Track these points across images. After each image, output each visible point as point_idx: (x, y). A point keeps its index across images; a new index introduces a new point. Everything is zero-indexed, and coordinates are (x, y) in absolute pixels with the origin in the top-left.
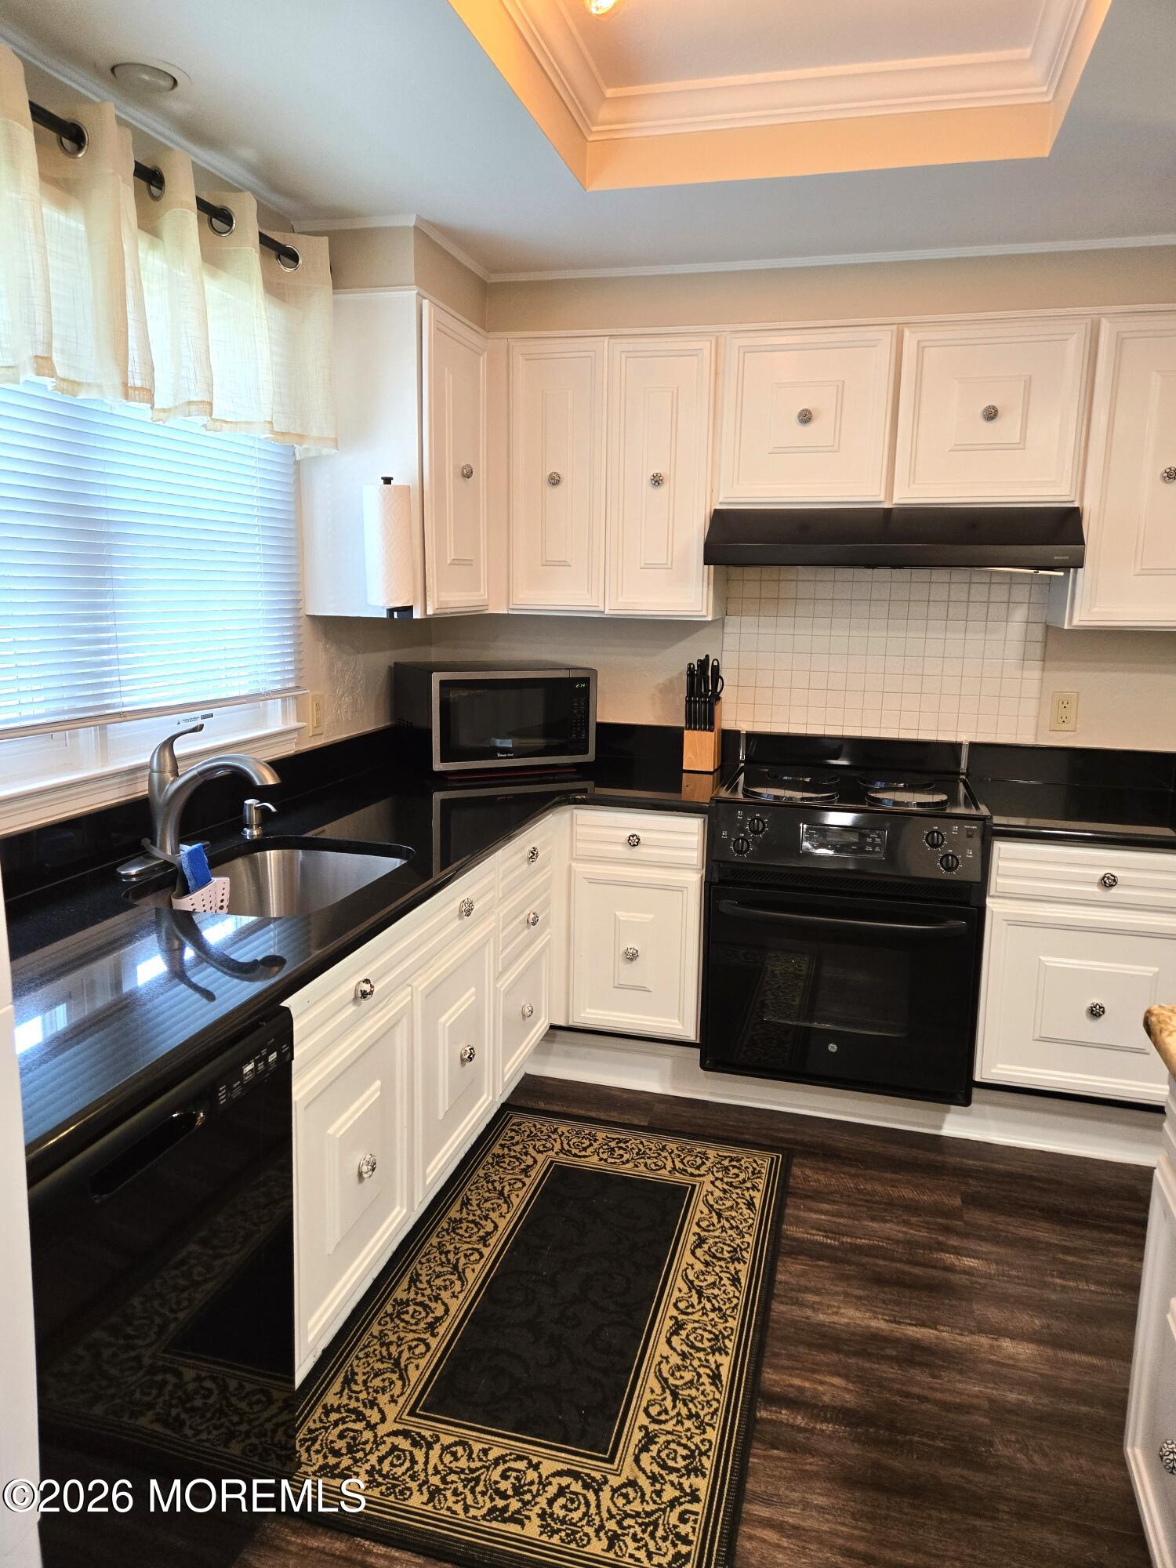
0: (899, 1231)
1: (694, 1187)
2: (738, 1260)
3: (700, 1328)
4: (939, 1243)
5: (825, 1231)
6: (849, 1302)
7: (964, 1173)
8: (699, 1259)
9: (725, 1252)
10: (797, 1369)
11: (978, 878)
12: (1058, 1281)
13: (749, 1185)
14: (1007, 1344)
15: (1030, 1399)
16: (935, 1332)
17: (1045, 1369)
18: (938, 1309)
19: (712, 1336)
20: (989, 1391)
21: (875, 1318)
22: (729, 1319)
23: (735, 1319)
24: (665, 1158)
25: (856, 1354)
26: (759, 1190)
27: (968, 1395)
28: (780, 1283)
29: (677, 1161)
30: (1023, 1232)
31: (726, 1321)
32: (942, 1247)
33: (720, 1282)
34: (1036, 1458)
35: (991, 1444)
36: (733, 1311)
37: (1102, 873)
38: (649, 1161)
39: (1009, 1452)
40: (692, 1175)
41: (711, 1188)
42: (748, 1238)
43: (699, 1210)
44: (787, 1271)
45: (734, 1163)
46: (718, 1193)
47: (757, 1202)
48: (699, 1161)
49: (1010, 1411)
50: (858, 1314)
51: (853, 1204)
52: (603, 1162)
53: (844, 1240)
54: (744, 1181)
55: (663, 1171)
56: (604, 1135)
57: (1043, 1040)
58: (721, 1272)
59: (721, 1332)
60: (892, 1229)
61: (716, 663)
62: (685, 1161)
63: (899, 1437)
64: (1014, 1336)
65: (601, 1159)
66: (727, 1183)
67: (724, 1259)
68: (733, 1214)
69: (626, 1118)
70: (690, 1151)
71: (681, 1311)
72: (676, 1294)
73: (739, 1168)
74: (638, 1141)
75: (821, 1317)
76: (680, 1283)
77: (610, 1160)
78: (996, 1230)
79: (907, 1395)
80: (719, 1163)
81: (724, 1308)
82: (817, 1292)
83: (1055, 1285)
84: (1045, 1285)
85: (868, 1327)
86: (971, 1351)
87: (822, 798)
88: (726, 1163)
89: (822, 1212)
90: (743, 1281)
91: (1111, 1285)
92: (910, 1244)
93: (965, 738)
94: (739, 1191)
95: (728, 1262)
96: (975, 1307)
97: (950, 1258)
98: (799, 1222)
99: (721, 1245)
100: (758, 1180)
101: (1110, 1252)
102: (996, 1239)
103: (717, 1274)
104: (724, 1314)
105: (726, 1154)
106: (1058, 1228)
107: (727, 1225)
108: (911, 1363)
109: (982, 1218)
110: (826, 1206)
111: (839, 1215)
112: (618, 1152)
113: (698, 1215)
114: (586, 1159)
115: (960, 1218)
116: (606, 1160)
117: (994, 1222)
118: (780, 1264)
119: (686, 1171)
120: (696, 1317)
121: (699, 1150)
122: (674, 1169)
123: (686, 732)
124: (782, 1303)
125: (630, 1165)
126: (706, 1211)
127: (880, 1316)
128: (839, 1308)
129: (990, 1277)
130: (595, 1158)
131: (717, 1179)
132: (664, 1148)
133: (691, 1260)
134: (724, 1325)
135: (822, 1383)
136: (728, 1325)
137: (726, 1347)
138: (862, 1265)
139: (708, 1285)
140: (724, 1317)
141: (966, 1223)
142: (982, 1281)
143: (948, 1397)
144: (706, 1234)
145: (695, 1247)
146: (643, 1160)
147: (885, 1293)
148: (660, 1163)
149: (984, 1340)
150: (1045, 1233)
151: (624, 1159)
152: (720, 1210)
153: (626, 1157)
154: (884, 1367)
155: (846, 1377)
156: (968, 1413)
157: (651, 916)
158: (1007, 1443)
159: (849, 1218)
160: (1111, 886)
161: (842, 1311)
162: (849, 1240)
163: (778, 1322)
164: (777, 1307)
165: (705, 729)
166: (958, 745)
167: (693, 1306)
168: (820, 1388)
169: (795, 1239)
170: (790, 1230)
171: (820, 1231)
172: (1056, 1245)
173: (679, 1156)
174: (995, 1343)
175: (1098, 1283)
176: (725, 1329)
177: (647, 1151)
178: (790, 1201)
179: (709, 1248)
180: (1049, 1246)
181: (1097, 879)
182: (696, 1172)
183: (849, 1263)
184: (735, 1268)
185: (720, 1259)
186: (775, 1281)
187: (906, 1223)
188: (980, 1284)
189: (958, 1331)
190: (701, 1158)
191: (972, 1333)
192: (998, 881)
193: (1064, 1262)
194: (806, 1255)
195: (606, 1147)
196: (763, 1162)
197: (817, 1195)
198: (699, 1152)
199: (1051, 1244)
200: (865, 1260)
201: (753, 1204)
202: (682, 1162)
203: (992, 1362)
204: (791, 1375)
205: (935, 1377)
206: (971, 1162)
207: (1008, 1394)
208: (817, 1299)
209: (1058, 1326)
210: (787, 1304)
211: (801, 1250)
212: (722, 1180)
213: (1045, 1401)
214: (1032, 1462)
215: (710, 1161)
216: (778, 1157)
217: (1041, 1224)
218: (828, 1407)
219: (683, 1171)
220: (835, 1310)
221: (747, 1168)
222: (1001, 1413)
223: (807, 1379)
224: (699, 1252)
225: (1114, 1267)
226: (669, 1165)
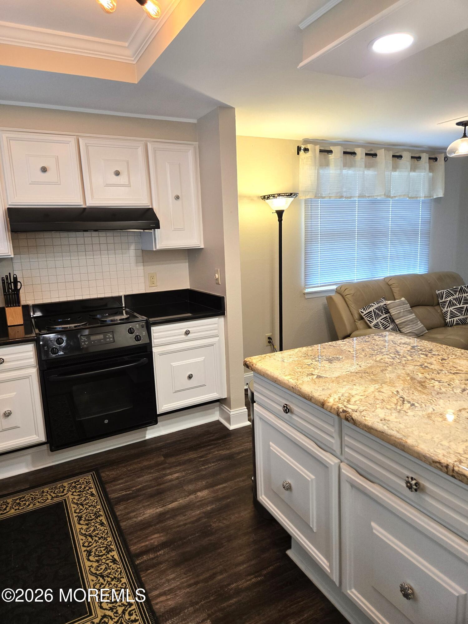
0: (149, 477)
1: (65, 500)
2: (99, 516)
3: (98, 548)
4: (164, 474)
5: (125, 490)
6: (146, 508)
7: (159, 449)
8: (83, 525)
9: (92, 516)
10: (141, 540)
11: (148, 341)
12: (203, 467)
13: (87, 488)
14: (199, 494)
15: (214, 506)
16: (178, 502)
17: (213, 495)
18: (175, 495)
19: (104, 548)
20: (202, 511)
21: (157, 508)
22: (107, 538)
23: (109, 537)
24: (46, 495)
25: (158, 523)
26: (93, 488)
27: (197, 515)
28: (119, 515)
29: (52, 494)
30: (186, 458)
31: (107, 540)
32: (166, 475)
33: (96, 528)
34: (225, 522)
35: (211, 525)
36: (107, 535)
37: (185, 330)
38: (39, 500)
39: (217, 524)
40: (61, 496)
41: (73, 497)
42: (98, 507)
43: (73, 507)
44: (119, 511)
45: (77, 483)
46: (77, 497)
47: (94, 492)
48: (62, 490)
49: (211, 513)
50: (151, 510)
51: (130, 476)
52: (17, 510)
53: (133, 489)
54: (85, 488)
55: (48, 501)
56: (11, 500)
57: (176, 392)
58: (95, 524)
59: (107, 545)
60: (147, 477)
61: (15, 276)
62: (56, 492)
63: (185, 541)
64: (200, 490)
65: (16, 510)
66: (78, 492)
67: (93, 519)
68: (87, 501)
69: (17, 489)
70: (55, 488)
71: (87, 546)
72: (81, 542)
73: (80, 484)
74: (29, 495)
75: (139, 518)
76: (81, 537)
77: (20, 508)
78: (178, 461)
79: (179, 526)
80: (70, 486)
81: (103, 536)
82: (133, 511)
83: (202, 469)
85: (157, 513)
86: (191, 502)
87: (82, 325)
88: (74, 485)
89: (120, 484)
90: (105, 523)
91: (217, 461)
92: (156, 479)
93: (122, 293)
94: (85, 492)
95: (95, 519)
96: (185, 488)
97: (170, 477)
98: (114, 491)
99: (89, 515)
100: (90, 485)
101: (212, 452)
102: (180, 464)
103: (94, 526)
104: (105, 538)
105: (72, 482)
106: (194, 452)
107: (87, 506)
108: (176, 516)
109: (172, 460)
110: (120, 481)
111: (126, 482)
112: (22, 503)
113: (73, 509)
114: (9, 513)
115: (166, 463)
116: (18, 509)
117: (177, 459)
118: (115, 509)
119: (58, 496)
120: (94, 545)
121: (59, 485)
122: (53, 497)
123: (6, 309)
124: (123, 522)
125: (31, 506)
126: (76, 506)
127: (158, 507)
128: (144, 512)
129: (183, 477)
130: (13, 511)
131: (73, 492)
132: (43, 492)
133: (80, 526)
134: (107, 542)
135: (152, 539)
136: (108, 541)
137: (112, 549)
138: (144, 494)
139: (92, 531)
140: (105, 539)
141: (169, 463)
142: (182, 479)
143: (192, 519)
144: (81, 514)
145: (79, 521)
146: (36, 501)
147: (156, 499)
148: (45, 498)
149: (192, 496)
150: (192, 455)
151: (27, 504)
152: (81, 503)
153: (27, 503)
154: (169, 522)
155: (158, 532)
156: (200, 521)
157: (15, 393)
158: (215, 522)
159: (130, 481)
160: (189, 334)
161: (146, 512)
162: (135, 489)
163: (126, 529)
164: (123, 524)
165: (16, 306)
166: (121, 297)
167: (91, 542)
168: (152, 541)
169: (116, 498)
170: (112, 496)
171: (123, 490)
172: (197, 457)
173: (52, 492)
174: (196, 495)
175: (213, 462)
176: (108, 542)
177: (36, 496)
178: (106, 486)
179: (85, 518)
180: (195, 458)
181: (184, 333)
182: (63, 494)
183: (138, 496)
184: (99, 520)
185: (91, 520)
186: (117, 516)
187: (150, 473)
188: (182, 480)
189: (184, 498)
190: (62, 488)
191: (188, 496)
192: (155, 342)
193: (201, 461)
194: (122, 501)
195: (15, 504)
196: (89, 477)
197: (115, 479)
198: (60, 486)
199: (196, 458)
200: (144, 492)
201: (93, 494)
202: (54, 493)
203: (198, 502)
204: (140, 544)
205: (185, 516)
206: (160, 444)
207: (207, 508)
208: (135, 513)
209: (210, 480)
210: (125, 521)
211: (120, 500)
212: (75, 492)
213: (218, 504)
214: (224, 523)
215: (67, 487)
216: (93, 473)
217: (190, 453)
218: (158, 545)
219: (57, 497)
220: (143, 513)
221: (83, 482)
222: (209, 515)
223: (147, 541)
224: (81, 522)
225: (215, 456)
226: (50, 497)
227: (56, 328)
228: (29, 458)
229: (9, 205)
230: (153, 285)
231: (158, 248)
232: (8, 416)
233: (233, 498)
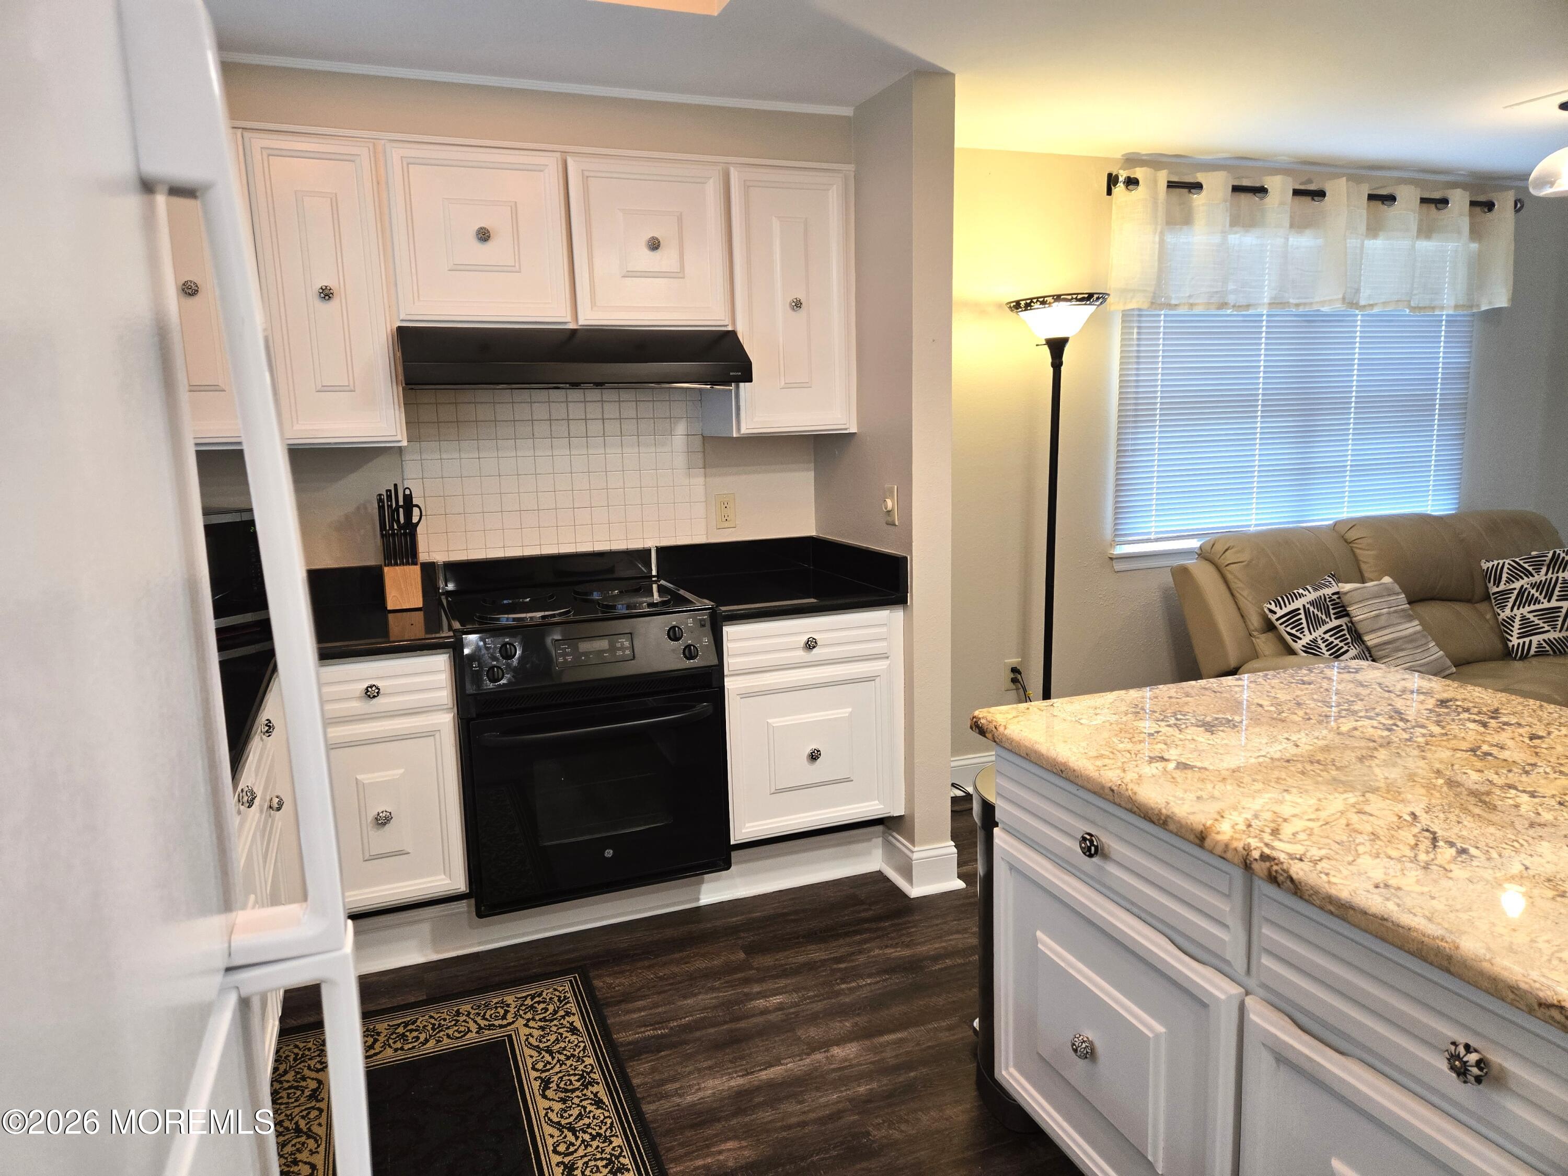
0: (711, 999)
1: (510, 1037)
2: (590, 1083)
3: (590, 1160)
4: (746, 995)
5: (651, 1025)
6: (704, 1076)
7: (733, 931)
8: (553, 1100)
9: (574, 1083)
10: (693, 1152)
11: (716, 662)
12: (843, 986)
13: (562, 1013)
14: (836, 1051)
15: (875, 1085)
16: (783, 1067)
17: (871, 1057)
18: (774, 1048)
19: (605, 1162)
20: (844, 1094)
21: (732, 1078)
22: (612, 1139)
23: (617, 1136)
24: (465, 1021)
25: (735, 1114)
26: (574, 1014)
27: (832, 1104)
28: (638, 1086)
29: (479, 1019)
30: (801, 959)
31: (611, 1142)
32: (750, 997)
33: (585, 1111)
34: (903, 1127)
35: (868, 1133)
36: (612, 1131)
37: (805, 638)
38: (450, 1032)
39: (883, 1132)
40: (501, 1026)
41: (527, 1031)
42: (588, 1061)
43: (528, 1057)
44: (638, 1074)
45: (537, 999)
46: (536, 1033)
47: (578, 1024)
48: (502, 1012)
49: (869, 1101)
50: (717, 1082)
51: (664, 992)
52: (399, 1052)
53: (672, 1025)
54: (555, 1012)
55: (469, 1036)
56: (385, 1025)
57: (779, 791)
58: (581, 1101)
59: (611, 1155)
60: (705, 999)
61: (407, 492)
62: (487, 1016)
63: (802, 1164)
64: (840, 1041)
65: (396, 1050)
66: (540, 1020)
67: (578, 1089)
68: (562, 1045)
69: (399, 1000)
70: (486, 1005)
71: (563, 1153)
72: (550, 1142)
73: (544, 1002)
74: (427, 1017)
75: (689, 1099)
76: (548, 1130)
77: (406, 1047)
78: (782, 965)
79: (789, 1127)
80: (522, 1005)
81: (602, 1131)
82: (673, 1079)
83: (843, 990)
84: (838, 994)
85: (730, 1088)
86: (816, 1069)
87: (560, 615)
88: (529, 1002)
89: (640, 1010)
90: (605, 1100)
91: (879, 973)
92: (727, 1004)
93: (652, 541)
94: (555, 1022)
95: (583, 1090)
96: (799, 1034)
97: (761, 1003)
98: (626, 1026)
99: (567, 1078)
100: (568, 1006)
101: (865, 949)
102: (785, 973)
103: (578, 1105)
104: (606, 1137)
105: (524, 994)
106: (822, 946)
107: (562, 1058)
108: (780, 1100)
109: (767, 961)
110: (640, 1004)
111: (656, 1005)
112: (410, 1036)
113: (529, 1062)
114: (379, 1056)
115: (751, 968)
116: (402, 1049)
117: (777, 960)
118: (629, 1070)
119: (493, 1025)
120: (581, 1152)
121: (495, 1001)
122: (480, 1028)
123: (386, 569)
124: (649, 1103)
125: (432, 1043)
126: (535, 1054)
127: (735, 1075)
128: (698, 1084)
129: (796, 1005)
130: (389, 1052)
131: (528, 1020)
132: (458, 1013)
133: (547, 1104)
134: (611, 1147)
135: (720, 1152)
136: (614, 1145)
137: (624, 1165)
138: (699, 1039)
139: (576, 1119)
140: (608, 1140)
141: (758, 969)
142: (792, 1010)
143: (821, 1114)
144: (547, 1074)
145: (544, 1091)
146: (442, 1033)
147: (728, 1054)
148: (462, 1029)
149: (819, 1056)
150: (816, 953)
151: (422, 1039)
152: (548, 1047)
153: (422, 1037)
154: (761, 1114)
155: (736, 1137)
156: (840, 1118)
157: (402, 771)
158: (878, 1127)
159: (665, 1005)
160: (814, 647)
161: (703, 1085)
162: (675, 1024)
163: (655, 1121)
164: (648, 1109)
165: (407, 563)
166: (648, 551)
167: (572, 1144)
168: (721, 1158)
169: (630, 1043)
170: (622, 1037)
171: (648, 1026)
172: (828, 959)
173: (478, 1014)
174: (829, 1055)
175: (870, 976)
176: (613, 1149)
177: (442, 1022)
178: (607, 1012)
179: (558, 1085)
180: (823, 962)
181: (802, 644)
182: (505, 1022)
183: (686, 1042)
184: (592, 1092)
185: (573, 1091)
186: (633, 1087)
187: (713, 989)
188: (793, 1013)
189: (798, 1058)
190: (502, 1008)
191: (808, 1054)
192: (730, 662)
193: (840, 970)
194: (648, 1052)
195: (394, 1036)
196: (564, 986)
197: (627, 998)
198: (496, 1003)
199: (825, 960)
200: (698, 1034)
201: (576, 1028)
202: (484, 1018)
203: (834, 1070)
204: (691, 1160)
205: (801, 1102)
206: (734, 919)
207: (858, 1089)
208: (677, 1085)
209: (862, 1020)
210: (654, 1102)
211: (641, 1049)
212: (533, 1019)
213: (885, 1081)
214: (902, 1131)
215: (513, 1006)
216: (575, 977)
217: (809, 948)
218: (735, 1170)
219: (490, 1027)
220: (697, 1087)
221: (551, 999)
222: (863, 1105)
223: (708, 1156)
224: (549, 1093)
225: (874, 959)
226: (474, 1027)
227: (498, 619)
228: (425, 928)
229: (402, 320)
230: (726, 524)
231: (744, 431)
232: (384, 824)
233: (924, 1070)
